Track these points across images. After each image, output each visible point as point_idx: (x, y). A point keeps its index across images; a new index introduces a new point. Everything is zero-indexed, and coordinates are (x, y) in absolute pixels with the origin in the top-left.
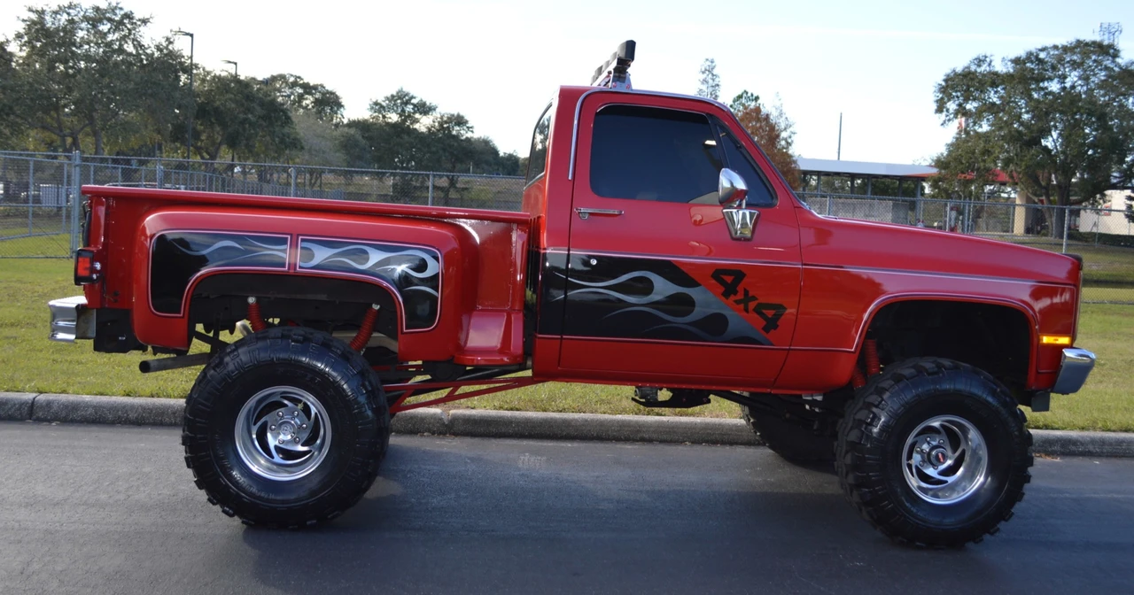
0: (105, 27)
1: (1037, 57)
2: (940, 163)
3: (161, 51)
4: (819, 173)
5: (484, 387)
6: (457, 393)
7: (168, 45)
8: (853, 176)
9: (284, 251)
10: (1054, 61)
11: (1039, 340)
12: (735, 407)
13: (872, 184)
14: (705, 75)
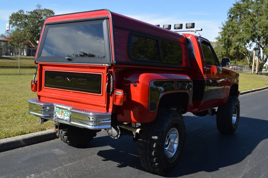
1: (36, 12)
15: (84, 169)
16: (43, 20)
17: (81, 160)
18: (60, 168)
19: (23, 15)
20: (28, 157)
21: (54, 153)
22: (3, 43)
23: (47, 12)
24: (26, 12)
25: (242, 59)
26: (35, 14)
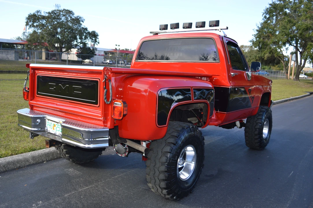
15: (102, 195)
16: (62, 22)
17: (99, 183)
18: (74, 194)
19: (40, 16)
20: (37, 179)
21: (67, 174)
22: (20, 46)
23: (66, 13)
25: (277, 64)
26: (53, 14)
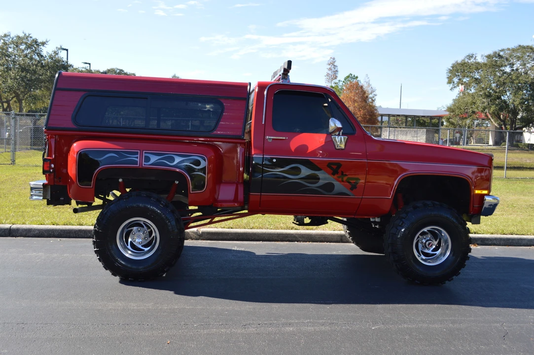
0: (23, 47)
1: (499, 55)
2: (450, 110)
3: (52, 59)
4: (389, 115)
5: (226, 218)
6: (214, 220)
7: (55, 55)
8: (407, 117)
9: (137, 158)
10: (508, 56)
11: (474, 192)
12: (340, 226)
13: (416, 120)
14: (330, 66)
24: (480, 57)
